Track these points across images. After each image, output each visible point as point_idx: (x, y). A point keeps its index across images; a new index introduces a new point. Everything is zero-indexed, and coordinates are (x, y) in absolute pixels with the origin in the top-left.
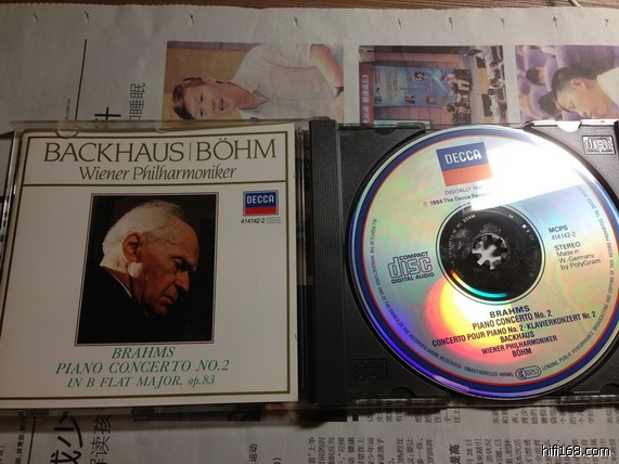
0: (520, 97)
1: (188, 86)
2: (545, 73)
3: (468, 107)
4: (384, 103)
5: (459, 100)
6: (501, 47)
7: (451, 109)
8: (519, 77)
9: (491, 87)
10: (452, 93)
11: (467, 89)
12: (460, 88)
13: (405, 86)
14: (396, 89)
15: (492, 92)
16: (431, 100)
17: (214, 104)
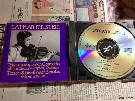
3: (96, 5)
7: (92, 5)
9: (100, 1)
10: (92, 2)
11: (96, 1)
12: (94, 1)
14: (81, 2)
15: (101, 2)
16: (88, 4)
17: (43, 5)
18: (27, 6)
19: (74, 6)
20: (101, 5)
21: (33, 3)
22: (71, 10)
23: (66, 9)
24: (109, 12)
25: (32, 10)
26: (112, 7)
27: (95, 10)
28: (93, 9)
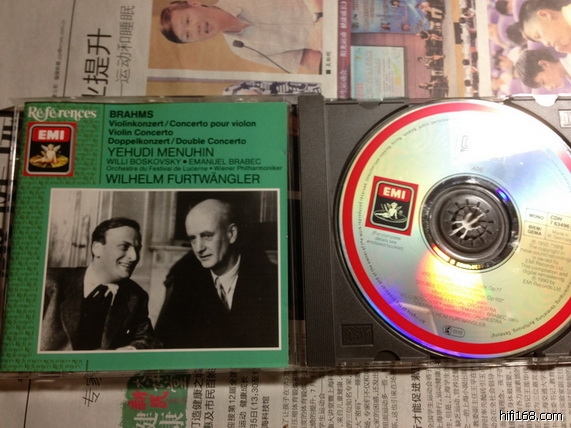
0: (489, 26)
1: (175, 9)
2: (513, 4)
3: (440, 34)
4: (361, 29)
5: (432, 27)
7: (424, 35)
8: (489, 7)
9: (463, 16)
10: (425, 21)
11: (439, 17)
12: (434, 16)
13: (382, 13)
14: (372, 16)
15: (463, 20)
17: (199, 27)
18: (126, 28)
19: (340, 37)
20: (465, 35)
21: (154, 13)
22: (328, 54)
25: (152, 50)
26: (512, 47)
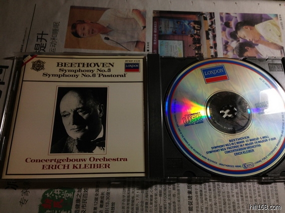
0: (222, 32)
1: (78, 23)
2: (232, 24)
3: (200, 36)
4: (163, 33)
5: (195, 33)
6: (214, 13)
7: (192, 36)
8: (221, 24)
9: (210, 28)
10: (192, 30)
11: (199, 28)
12: (196, 28)
13: (173, 26)
14: (168, 28)
15: (210, 30)
16: (184, 32)
17: (89, 31)
18: (55, 31)
19: (153, 37)
20: (211, 36)
21: (69, 25)
22: (148, 43)
23: (136, 40)
24: (227, 51)
25: (66, 40)
26: (232, 41)
27: (198, 45)
28: (194, 44)
